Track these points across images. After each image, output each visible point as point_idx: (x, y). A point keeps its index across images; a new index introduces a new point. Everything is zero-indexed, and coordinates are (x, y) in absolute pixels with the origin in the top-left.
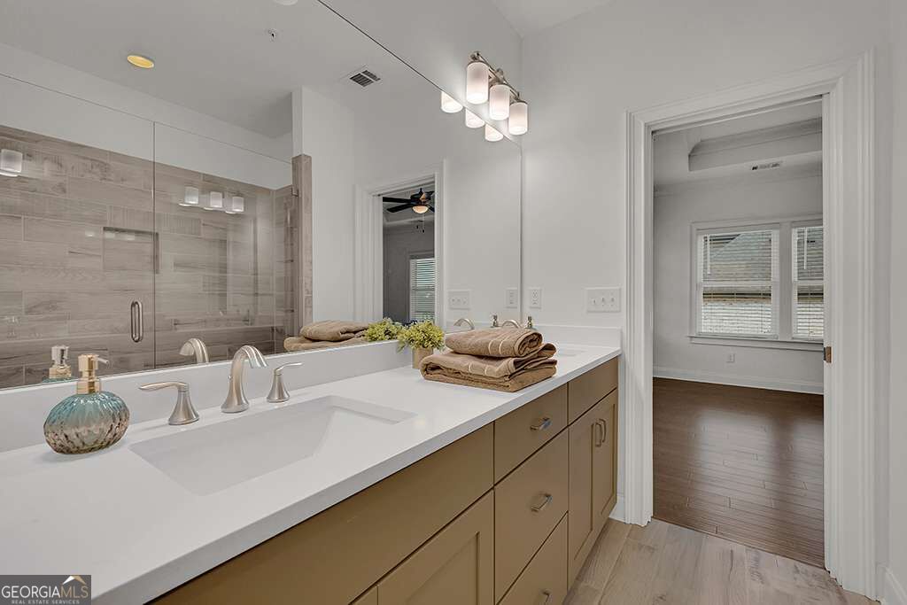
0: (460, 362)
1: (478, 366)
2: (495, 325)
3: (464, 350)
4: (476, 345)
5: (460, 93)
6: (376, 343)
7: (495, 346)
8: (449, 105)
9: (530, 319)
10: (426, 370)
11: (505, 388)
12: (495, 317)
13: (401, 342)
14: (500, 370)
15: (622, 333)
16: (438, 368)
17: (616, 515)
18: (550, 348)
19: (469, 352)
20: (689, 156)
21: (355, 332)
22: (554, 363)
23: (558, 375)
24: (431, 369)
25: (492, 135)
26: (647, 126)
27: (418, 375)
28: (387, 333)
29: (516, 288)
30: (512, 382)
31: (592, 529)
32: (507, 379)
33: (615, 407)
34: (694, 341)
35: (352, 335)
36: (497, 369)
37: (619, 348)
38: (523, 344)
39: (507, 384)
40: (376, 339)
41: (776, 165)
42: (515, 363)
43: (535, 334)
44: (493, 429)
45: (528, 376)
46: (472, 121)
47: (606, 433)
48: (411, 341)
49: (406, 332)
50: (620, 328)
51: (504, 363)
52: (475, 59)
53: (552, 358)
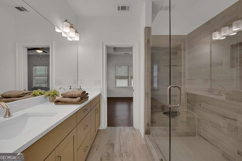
0: (66, 99)
1: (71, 100)
2: (70, 88)
3: (66, 96)
4: (70, 95)
5: (61, 28)
6: (36, 97)
7: (75, 95)
8: (58, 30)
9: (80, 86)
10: (56, 102)
11: (78, 104)
12: (71, 86)
13: (46, 96)
14: (77, 100)
15: (101, 88)
16: (59, 101)
17: (100, 128)
18: (87, 94)
19: (68, 97)
20: (114, 49)
21: (26, 94)
22: (88, 97)
23: (89, 100)
24: (58, 102)
25: (69, 39)
26: (106, 45)
27: (53, 104)
28: (40, 93)
29: (76, 79)
30: (80, 102)
31: (95, 132)
32: (79, 102)
33: (100, 105)
34: (115, 88)
35: (25, 95)
36: (76, 100)
37: (101, 92)
38: (82, 94)
39: (79, 103)
40: (36, 96)
41: (128, 54)
42: (80, 98)
43: (84, 91)
44: (77, 113)
45: (83, 101)
46: (64, 35)
47: (98, 111)
48: (49, 95)
49: (47, 93)
50: (100, 87)
51: (78, 98)
52: (66, 21)
53: (88, 96)
